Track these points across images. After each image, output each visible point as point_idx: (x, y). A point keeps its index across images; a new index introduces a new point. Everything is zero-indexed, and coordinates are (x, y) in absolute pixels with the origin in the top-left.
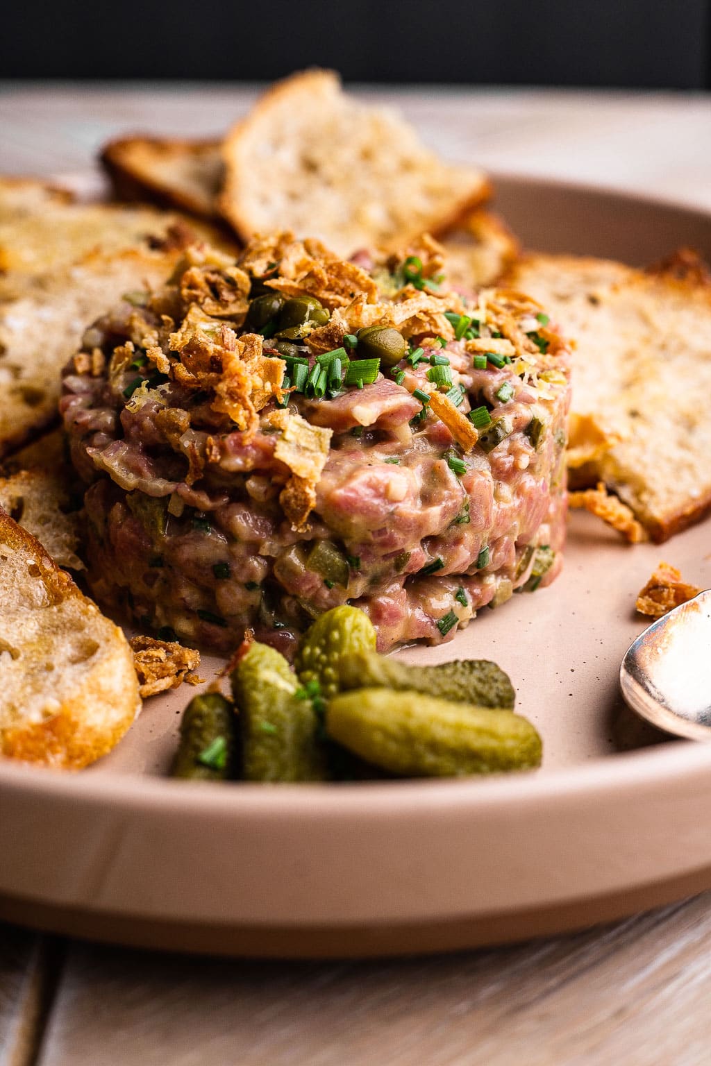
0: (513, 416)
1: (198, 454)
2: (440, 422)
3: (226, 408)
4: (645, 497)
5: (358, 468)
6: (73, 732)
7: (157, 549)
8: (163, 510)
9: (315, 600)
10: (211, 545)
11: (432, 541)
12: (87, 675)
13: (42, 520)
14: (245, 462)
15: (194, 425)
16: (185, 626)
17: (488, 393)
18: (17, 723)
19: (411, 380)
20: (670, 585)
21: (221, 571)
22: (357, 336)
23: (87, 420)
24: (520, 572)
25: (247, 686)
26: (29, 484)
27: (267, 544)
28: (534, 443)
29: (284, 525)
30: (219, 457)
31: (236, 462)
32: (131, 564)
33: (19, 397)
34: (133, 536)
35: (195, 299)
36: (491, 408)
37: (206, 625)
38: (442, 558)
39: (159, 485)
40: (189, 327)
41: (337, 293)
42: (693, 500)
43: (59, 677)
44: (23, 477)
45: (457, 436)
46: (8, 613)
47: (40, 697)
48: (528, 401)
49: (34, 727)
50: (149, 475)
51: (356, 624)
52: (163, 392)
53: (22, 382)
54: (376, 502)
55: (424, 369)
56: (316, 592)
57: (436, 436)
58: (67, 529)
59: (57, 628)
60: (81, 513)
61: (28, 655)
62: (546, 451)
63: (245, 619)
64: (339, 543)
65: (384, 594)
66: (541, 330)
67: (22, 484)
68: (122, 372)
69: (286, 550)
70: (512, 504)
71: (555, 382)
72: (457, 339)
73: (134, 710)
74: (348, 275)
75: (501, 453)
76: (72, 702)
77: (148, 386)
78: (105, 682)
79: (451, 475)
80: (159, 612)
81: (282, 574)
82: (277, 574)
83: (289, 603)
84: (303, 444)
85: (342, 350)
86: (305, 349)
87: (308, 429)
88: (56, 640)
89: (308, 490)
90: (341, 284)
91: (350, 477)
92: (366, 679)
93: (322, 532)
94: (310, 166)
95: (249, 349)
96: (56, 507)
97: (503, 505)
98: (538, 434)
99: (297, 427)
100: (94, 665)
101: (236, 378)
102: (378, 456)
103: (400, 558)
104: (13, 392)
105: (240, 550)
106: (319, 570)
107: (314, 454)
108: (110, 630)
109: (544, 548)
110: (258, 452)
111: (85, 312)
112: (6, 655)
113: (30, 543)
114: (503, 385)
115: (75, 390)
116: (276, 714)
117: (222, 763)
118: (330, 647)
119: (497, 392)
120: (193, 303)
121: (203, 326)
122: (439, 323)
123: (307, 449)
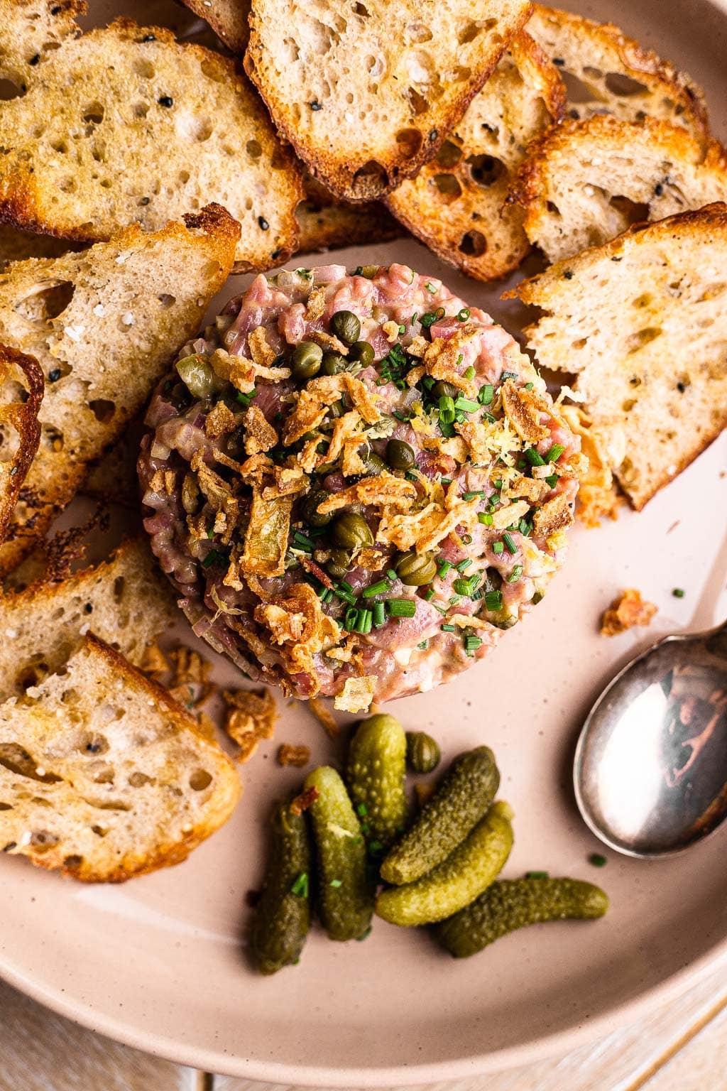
4: (629, 477)
12: (207, 802)
13: (143, 593)
17: (503, 573)
19: (440, 596)
26: (126, 562)
33: (92, 413)
36: (503, 582)
39: (243, 667)
42: (670, 477)
43: (188, 802)
44: (120, 556)
46: (142, 744)
47: (177, 819)
49: (177, 842)
50: (234, 652)
53: (93, 397)
59: (178, 754)
67: (120, 565)
71: (558, 549)
76: (199, 822)
78: (219, 806)
86: (354, 569)
88: (179, 765)
95: (310, 619)
96: (150, 575)
100: (210, 792)
104: (85, 407)
107: (364, 696)
108: (218, 764)
111: (135, 301)
112: (147, 785)
113: (147, 687)
114: (514, 569)
115: (154, 507)
116: (340, 864)
117: (306, 895)
118: (374, 772)
119: (509, 576)
120: (253, 483)
121: (266, 531)
122: (467, 520)
123: (358, 693)
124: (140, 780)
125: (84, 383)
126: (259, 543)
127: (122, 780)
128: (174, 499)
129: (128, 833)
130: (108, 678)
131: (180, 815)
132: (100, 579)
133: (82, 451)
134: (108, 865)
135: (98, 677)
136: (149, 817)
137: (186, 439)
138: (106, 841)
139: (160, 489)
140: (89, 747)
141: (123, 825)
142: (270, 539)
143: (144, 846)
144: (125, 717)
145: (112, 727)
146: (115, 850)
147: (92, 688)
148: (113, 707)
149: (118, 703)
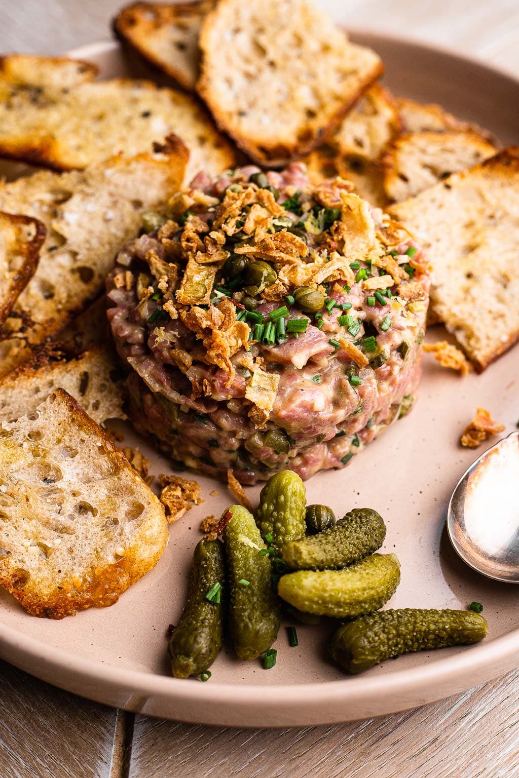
0: (391, 343)
1: (198, 386)
3: (215, 362)
5: (296, 392)
6: (132, 565)
7: (174, 426)
8: (177, 409)
9: (269, 459)
10: (208, 430)
11: (340, 424)
12: (138, 529)
13: (102, 388)
14: (227, 396)
15: (195, 363)
16: (191, 463)
17: (376, 324)
18: (100, 563)
19: (328, 325)
20: (482, 430)
21: (214, 443)
22: (294, 297)
23: (127, 335)
24: (392, 418)
25: (232, 545)
26: (91, 362)
27: (241, 433)
28: (403, 357)
29: (251, 425)
30: (211, 393)
31: (221, 397)
32: (158, 427)
33: (77, 275)
34: (158, 415)
35: (190, 249)
36: (377, 334)
37: (204, 465)
38: (344, 430)
39: (174, 396)
40: (188, 280)
41: (281, 251)
42: (503, 343)
43: (122, 529)
44: (87, 357)
45: (356, 360)
46: (89, 482)
47: (112, 544)
48: (400, 329)
49: (110, 566)
50: (168, 387)
51: (294, 491)
52: (174, 335)
53: (79, 264)
54: (306, 414)
55: (336, 313)
56: (270, 456)
57: (342, 357)
58: (117, 394)
59: (118, 491)
61: (103, 512)
62: (410, 358)
63: (228, 465)
64: (283, 432)
65: (311, 453)
66: (410, 261)
67: (86, 363)
68: (146, 302)
69: (251, 436)
70: (388, 392)
71: (418, 311)
72: (357, 282)
73: (165, 542)
74: (288, 240)
75: (384, 368)
76: (131, 548)
77: (165, 330)
79: (351, 390)
80: (175, 452)
81: (249, 448)
82: (246, 447)
83: (254, 461)
84: (262, 386)
85: (285, 308)
86: (262, 302)
87: (265, 377)
88: (118, 500)
89: (265, 412)
90: (284, 246)
91: (290, 400)
92: (300, 563)
93: (273, 427)
94: (261, 51)
95: (227, 319)
96: (108, 376)
97: (383, 394)
98: (405, 352)
99: (258, 377)
100: (142, 520)
101: (221, 348)
102: (307, 376)
103: (320, 437)
104: (73, 271)
105: (225, 435)
106: (272, 446)
107: (269, 393)
108: (150, 495)
109: (406, 398)
110: (234, 391)
111: (115, 204)
112: (90, 514)
113: (97, 430)
114: (385, 319)
115: (116, 301)
116: (248, 569)
117: (218, 601)
118: (279, 507)
119: (381, 324)
120: (189, 253)
121: (197, 278)
122: (346, 273)
123: (265, 389)
124: (84, 508)
125: (74, 254)
126: (192, 286)
127: (69, 506)
128: (131, 294)
129: (69, 555)
130: (67, 421)
131: (115, 539)
132: (70, 370)
133: (68, 302)
134: (50, 585)
135: (59, 419)
136: (89, 541)
137: (143, 243)
138: (50, 561)
139: (122, 285)
140: (45, 480)
141: (65, 548)
142: (199, 284)
143: (81, 569)
144: (78, 457)
145: (66, 463)
146: (57, 570)
147: (54, 429)
148: (69, 449)
149: (73, 444)
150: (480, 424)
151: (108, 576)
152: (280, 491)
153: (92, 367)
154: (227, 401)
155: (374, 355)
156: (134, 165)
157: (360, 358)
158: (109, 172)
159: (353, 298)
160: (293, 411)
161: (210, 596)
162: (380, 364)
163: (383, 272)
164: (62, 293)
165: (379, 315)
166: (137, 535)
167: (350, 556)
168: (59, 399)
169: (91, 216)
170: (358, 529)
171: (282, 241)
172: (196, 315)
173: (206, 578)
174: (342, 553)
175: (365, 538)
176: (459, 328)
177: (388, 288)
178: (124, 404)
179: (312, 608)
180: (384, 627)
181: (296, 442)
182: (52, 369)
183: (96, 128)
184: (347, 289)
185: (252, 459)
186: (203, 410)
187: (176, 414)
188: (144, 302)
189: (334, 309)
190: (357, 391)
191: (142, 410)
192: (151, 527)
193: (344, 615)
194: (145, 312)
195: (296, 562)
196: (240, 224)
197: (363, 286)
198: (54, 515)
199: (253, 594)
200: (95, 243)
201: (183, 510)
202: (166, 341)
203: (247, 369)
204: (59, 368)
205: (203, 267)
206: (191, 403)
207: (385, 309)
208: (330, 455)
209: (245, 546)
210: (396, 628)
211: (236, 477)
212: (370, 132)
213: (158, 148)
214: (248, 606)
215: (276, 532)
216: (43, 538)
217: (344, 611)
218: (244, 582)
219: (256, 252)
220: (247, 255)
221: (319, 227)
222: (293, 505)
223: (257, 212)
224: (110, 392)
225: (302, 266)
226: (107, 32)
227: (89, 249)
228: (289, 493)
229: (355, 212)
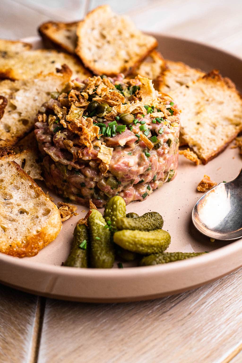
0: (163, 139)
1: (76, 154)
2: (142, 141)
3: (83, 142)
4: (201, 151)
5: (120, 158)
6: (45, 236)
7: (65, 178)
8: (66, 168)
9: (109, 192)
10: (80, 178)
11: (141, 175)
12: (48, 220)
13: (32, 166)
14: (89, 158)
15: (75, 145)
16: (73, 198)
17: (156, 131)
18: (30, 234)
19: (135, 130)
20: (207, 183)
21: (83, 185)
22: (119, 117)
23: (43, 139)
24: (165, 179)
25: (92, 224)
26: (27, 154)
27: (95, 178)
28: (169, 146)
29: (100, 173)
30: (82, 157)
31: (87, 158)
32: (57, 181)
33: (21, 122)
34: (58, 174)
35: (73, 101)
36: (157, 135)
37: (79, 198)
38: (143, 179)
39: (65, 162)
40: (71, 112)
41: (113, 100)
42: (215, 151)
43: (40, 220)
44: (25, 153)
45: (148, 145)
46: (25, 200)
47: (35, 226)
48: (168, 133)
49: (34, 236)
50: (62, 158)
51: (120, 203)
52: (65, 134)
53: (22, 118)
54: (125, 167)
55: (138, 125)
56: (109, 190)
57: (142, 145)
58: (38, 168)
59: (38, 204)
60: (42, 164)
61: (31, 213)
62: (172, 147)
63: (89, 197)
64: (115, 178)
65: (128, 190)
66: (171, 107)
67: (25, 155)
68: (52, 124)
69: (101, 180)
70: (163, 163)
71: (175, 126)
72: (148, 114)
73: (61, 227)
74: (116, 95)
75: (160, 150)
76: (44, 228)
77: (61, 132)
78: (52, 221)
79: (146, 158)
80: (65, 193)
81: (100, 186)
82: (98, 186)
83: (102, 193)
84: (105, 153)
85: (115, 122)
86: (105, 120)
87: (107, 148)
88: (38, 208)
89: (107, 165)
90: (114, 98)
91: (118, 161)
92: (124, 226)
93: (110, 175)
94: (103, 37)
95: (89, 124)
96: (35, 161)
97: (160, 163)
98: (170, 143)
99: (103, 148)
100: (50, 216)
101: (86, 135)
102: (126, 152)
103: (132, 181)
104: (19, 121)
105: (88, 180)
106: (110, 185)
107: (108, 156)
108: (53, 206)
109: (171, 171)
110: (93, 155)
111: (38, 93)
112: (25, 213)
113: (29, 179)
114: (161, 129)
115: (39, 127)
116: (100, 234)
117: (85, 248)
118: (113, 210)
119: (159, 131)
120: (72, 103)
121: (75, 112)
122: (143, 109)
123: (106, 154)
124: (22, 211)
125: (20, 114)
126: (73, 115)
127: (16, 210)
128: (45, 124)
129: (15, 231)
130: (15, 175)
131: (37, 224)
132: (17, 158)
133: (16, 133)
134: (6, 245)
135: (12, 174)
136: (24, 225)
137: (51, 102)
138: (6, 234)
139: (41, 120)
140: (5, 199)
141: (14, 228)
142: (77, 114)
143: (21, 237)
144: (20, 190)
145: (15, 192)
146: (9, 238)
147: (9, 178)
148: (16, 187)
149: (18, 185)
150: (205, 181)
151: (33, 240)
152: (114, 203)
153: (27, 157)
154: (89, 161)
155: (156, 143)
156: (47, 78)
157: (149, 144)
158: (36, 80)
159: (146, 120)
160: (119, 165)
161: (81, 246)
162: (159, 147)
163: (159, 110)
164: (14, 130)
165: (158, 127)
166: (47, 222)
167: (147, 227)
168: (12, 165)
169: (28, 98)
170: (151, 218)
171: (114, 95)
172: (75, 121)
173: (80, 239)
174: (143, 225)
175: (154, 222)
176: (195, 146)
177: (161, 117)
178: (42, 173)
179: (129, 246)
180: (164, 257)
181: (121, 183)
182: (9, 157)
183: (31, 66)
184: (144, 116)
185: (101, 193)
186: (78, 167)
187: (66, 171)
188: (51, 124)
189: (137, 124)
190: (149, 159)
191: (50, 174)
192: (54, 219)
193: (144, 252)
194: (52, 128)
195: (122, 226)
196: (94, 90)
197: (150, 116)
198: (8, 214)
199: (102, 244)
200: (29, 109)
201: (69, 216)
202: (61, 137)
203: (98, 147)
204: (12, 156)
205: (78, 108)
206: (73, 164)
207: (160, 125)
208: (137, 193)
209: (98, 224)
210: (170, 258)
211: (93, 203)
212: (152, 69)
213: (58, 71)
214: (99, 249)
215: (112, 220)
216: (3, 224)
217: (145, 250)
218: (97, 238)
219: (102, 100)
220: (98, 102)
221: (130, 94)
222: (120, 209)
223: (102, 86)
224: (35, 167)
225: (122, 106)
226: (36, 32)
227: (27, 112)
228: (118, 204)
229: (146, 86)
